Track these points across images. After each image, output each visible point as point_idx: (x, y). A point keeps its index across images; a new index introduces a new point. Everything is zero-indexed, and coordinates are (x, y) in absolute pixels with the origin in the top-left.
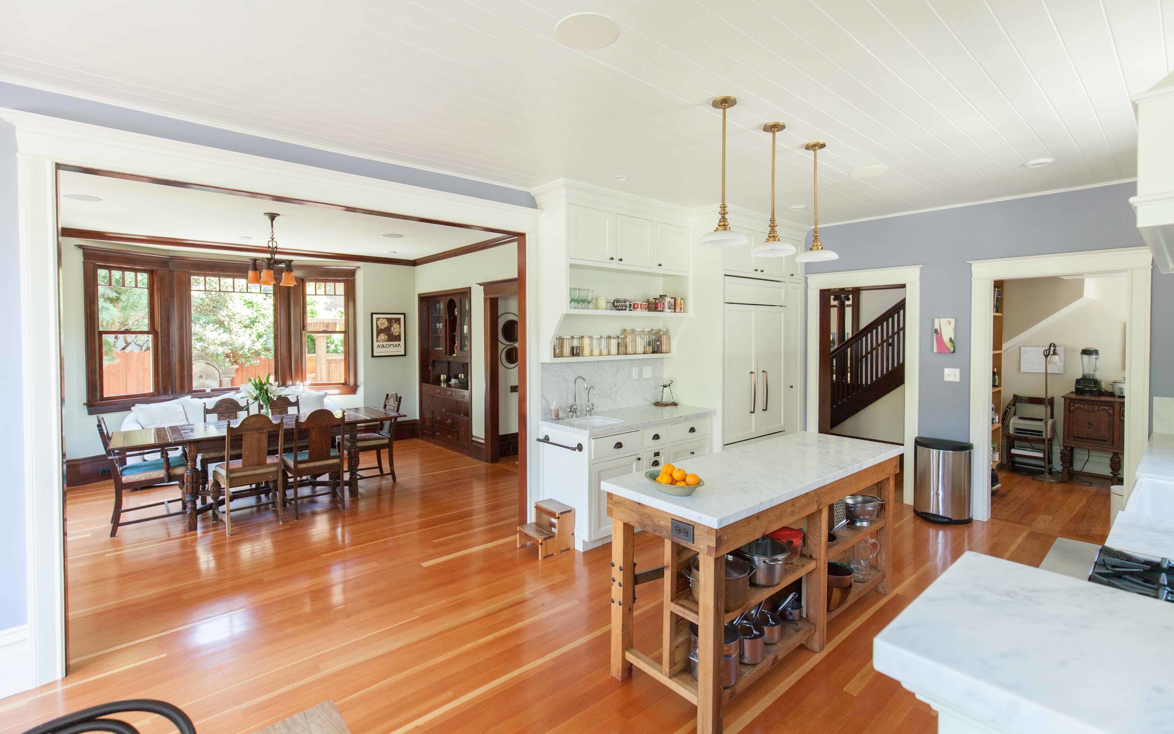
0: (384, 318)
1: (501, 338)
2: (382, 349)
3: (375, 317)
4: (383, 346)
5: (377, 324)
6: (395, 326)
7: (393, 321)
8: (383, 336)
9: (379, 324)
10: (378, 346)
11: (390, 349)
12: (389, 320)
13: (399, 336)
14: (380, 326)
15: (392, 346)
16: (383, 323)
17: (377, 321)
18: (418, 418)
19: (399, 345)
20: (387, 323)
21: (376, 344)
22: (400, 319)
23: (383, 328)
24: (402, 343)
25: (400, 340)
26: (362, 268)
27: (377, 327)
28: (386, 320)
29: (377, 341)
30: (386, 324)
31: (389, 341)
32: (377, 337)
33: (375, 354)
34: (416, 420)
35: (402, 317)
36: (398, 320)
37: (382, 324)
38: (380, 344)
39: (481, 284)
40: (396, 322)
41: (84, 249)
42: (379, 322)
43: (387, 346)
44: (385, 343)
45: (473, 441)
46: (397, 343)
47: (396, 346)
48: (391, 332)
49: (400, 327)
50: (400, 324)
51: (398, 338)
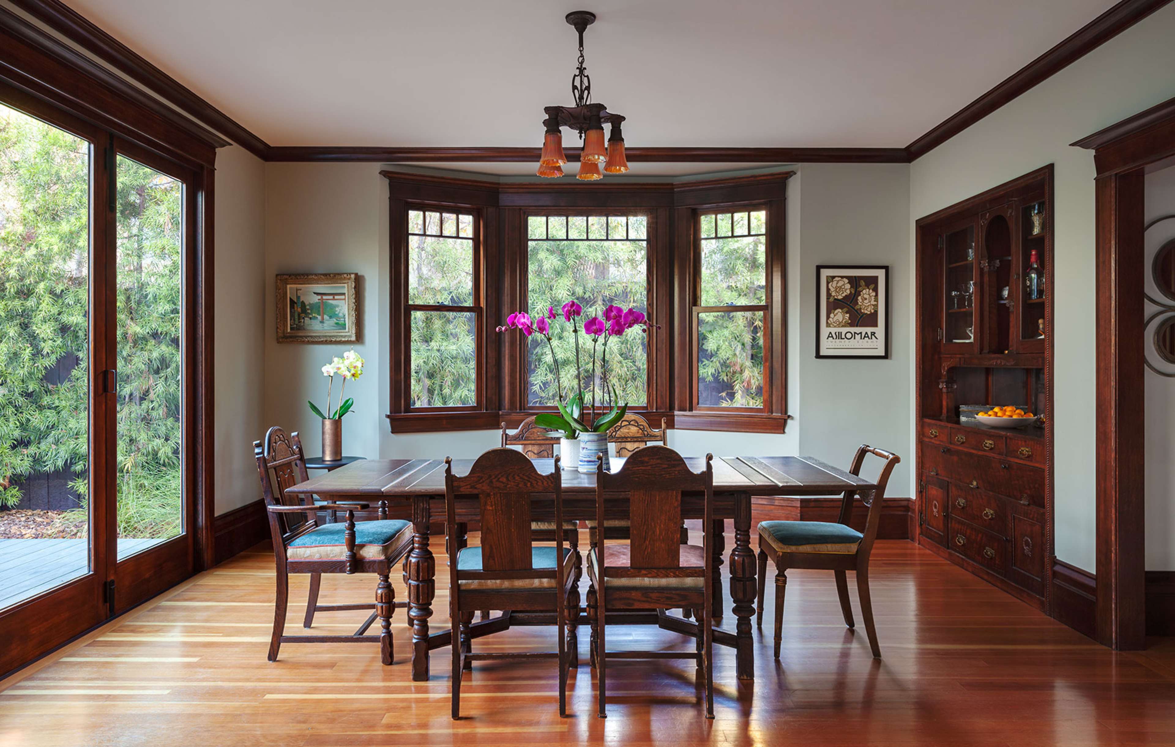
0: (842, 277)
1: (1151, 288)
2: (838, 343)
3: (825, 273)
4: (839, 336)
5: (828, 290)
6: (866, 293)
7: (863, 283)
8: (839, 315)
9: (832, 289)
10: (830, 336)
11: (853, 343)
12: (854, 281)
13: (875, 314)
14: (833, 294)
15: (858, 337)
16: (841, 287)
17: (828, 283)
18: (913, 495)
19: (873, 334)
20: (848, 286)
21: (825, 331)
22: (876, 278)
23: (840, 297)
24: (880, 330)
25: (875, 325)
26: (799, 174)
27: (829, 295)
28: (846, 281)
29: (828, 325)
30: (847, 289)
31: (851, 325)
32: (828, 317)
33: (822, 353)
34: (908, 500)
35: (881, 274)
36: (872, 282)
37: (838, 289)
38: (833, 330)
39: (1082, 143)
40: (867, 286)
41: (390, 178)
42: (832, 286)
43: (849, 336)
44: (844, 330)
45: (1055, 574)
46: (869, 330)
47: (866, 335)
48: (857, 307)
49: (877, 295)
50: (876, 290)
51: (871, 320)
